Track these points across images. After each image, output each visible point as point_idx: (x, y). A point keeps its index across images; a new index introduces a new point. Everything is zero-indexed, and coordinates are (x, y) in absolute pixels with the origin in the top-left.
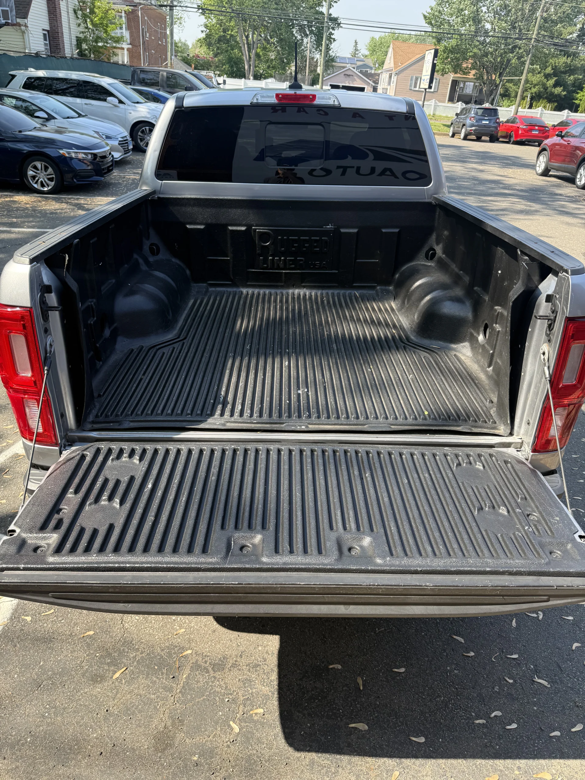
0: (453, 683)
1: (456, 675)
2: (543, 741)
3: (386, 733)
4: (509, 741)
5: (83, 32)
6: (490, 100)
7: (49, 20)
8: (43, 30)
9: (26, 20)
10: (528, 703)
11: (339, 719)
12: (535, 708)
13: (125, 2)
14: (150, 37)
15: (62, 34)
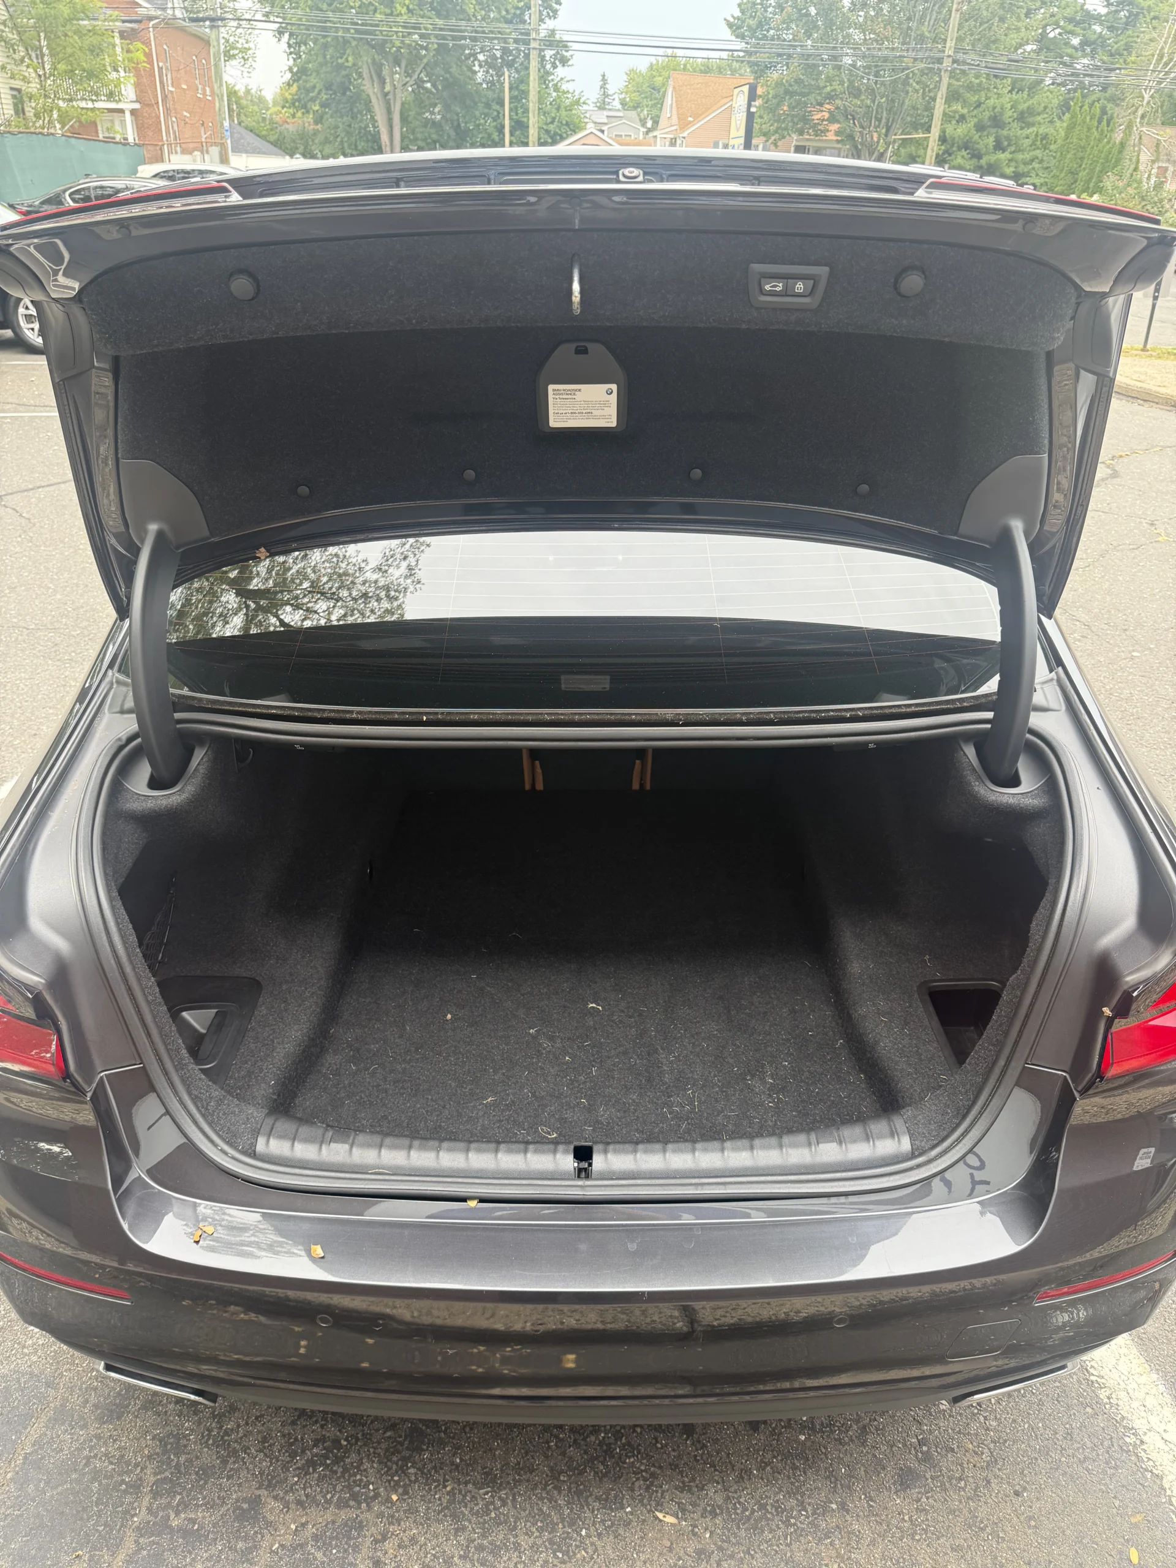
3: (464, 1528)
11: (364, 1505)
12: (803, 1438)
13: (117, 13)
14: (178, 85)
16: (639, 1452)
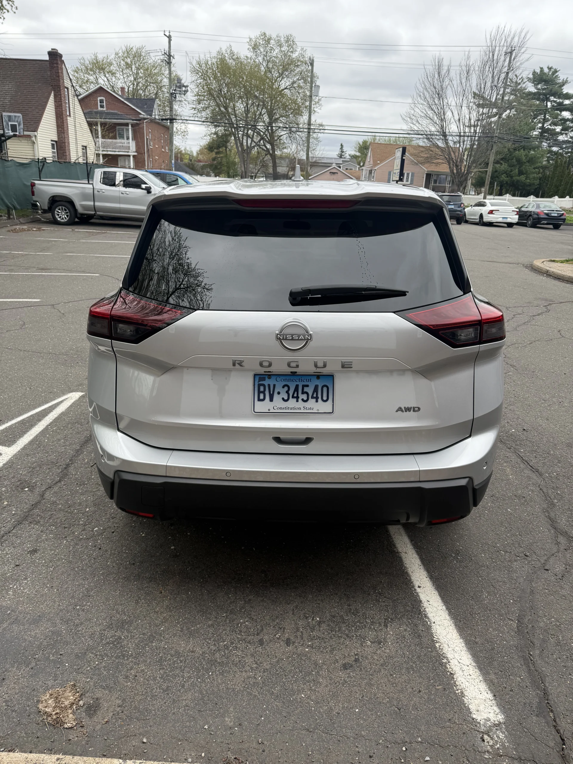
0: (241, 632)
1: (246, 626)
2: (303, 673)
4: (271, 674)
6: (461, 189)
7: (58, 132)
8: (52, 141)
9: (36, 133)
10: (303, 644)
11: (126, 658)
12: (307, 650)
13: (131, 117)
14: (154, 146)
15: (69, 143)
16: (239, 649)
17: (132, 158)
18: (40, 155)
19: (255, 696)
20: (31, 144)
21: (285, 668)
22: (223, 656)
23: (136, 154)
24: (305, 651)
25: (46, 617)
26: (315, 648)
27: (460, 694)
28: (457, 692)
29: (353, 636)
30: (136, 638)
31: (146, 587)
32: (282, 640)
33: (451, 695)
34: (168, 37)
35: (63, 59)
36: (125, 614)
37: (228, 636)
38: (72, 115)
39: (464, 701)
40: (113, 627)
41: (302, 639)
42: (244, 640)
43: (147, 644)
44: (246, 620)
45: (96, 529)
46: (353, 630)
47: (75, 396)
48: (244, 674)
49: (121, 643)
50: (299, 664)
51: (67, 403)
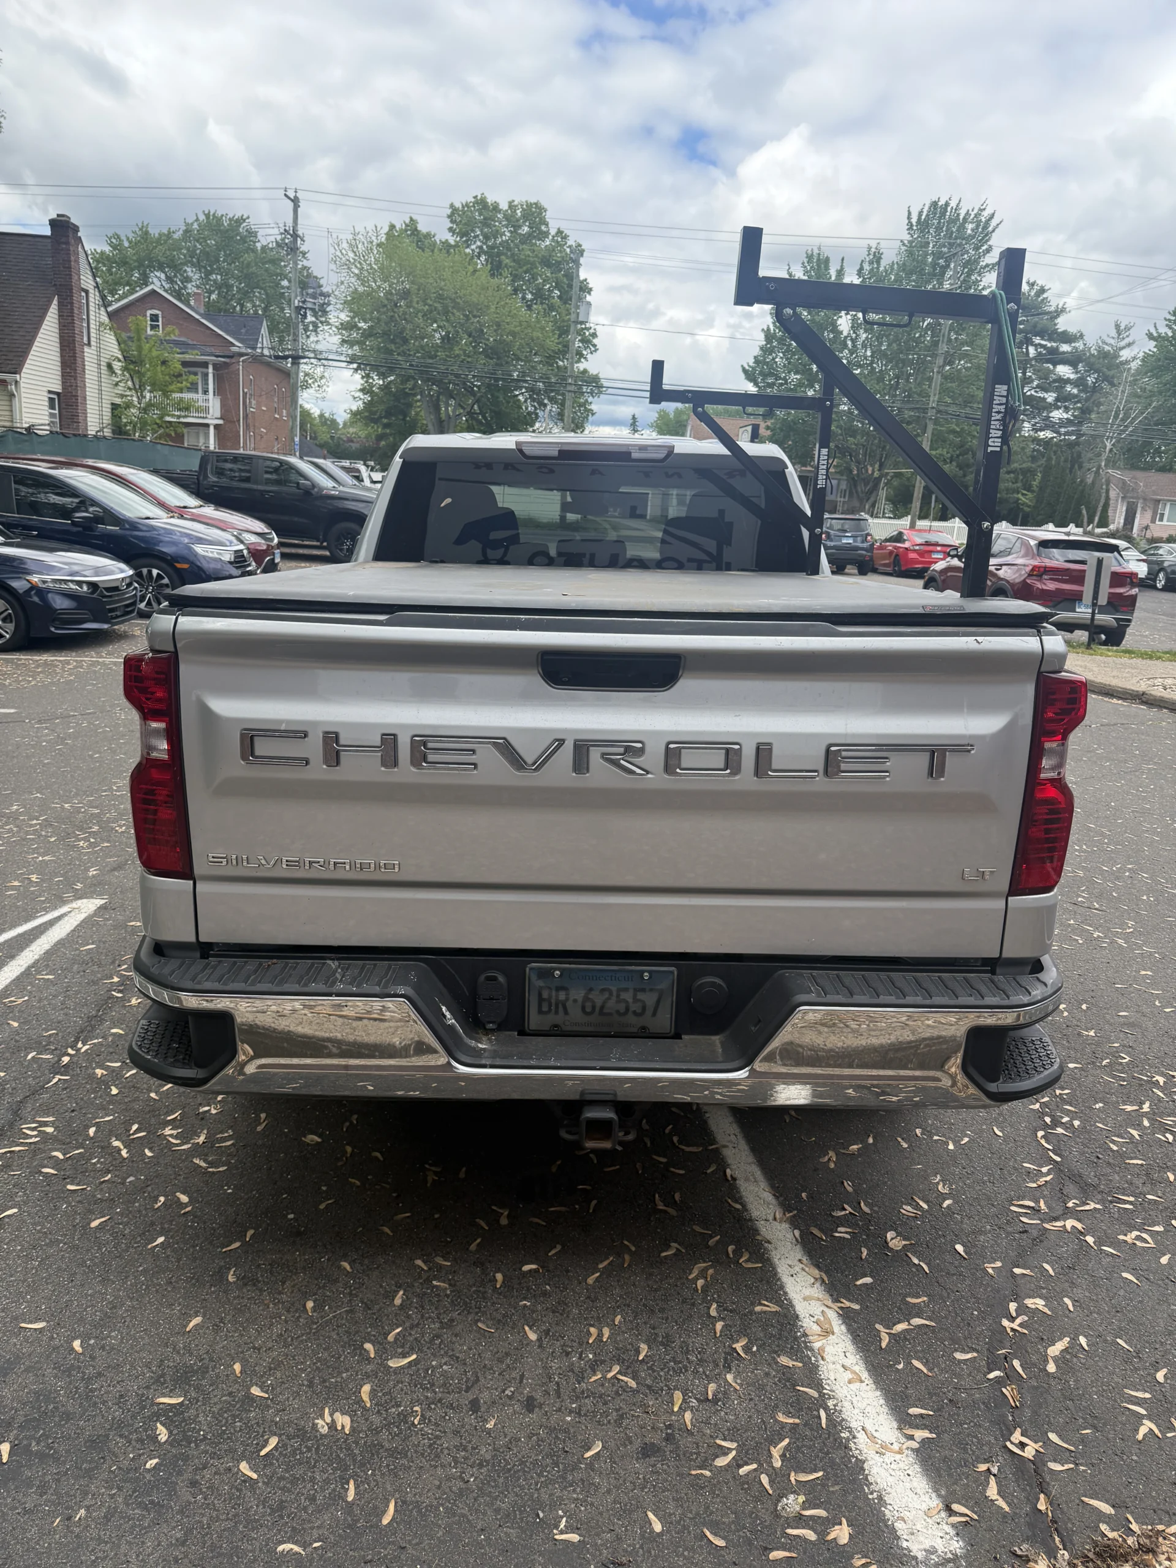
0: (433, 1385)
1: (444, 1374)
2: (561, 1466)
3: (272, 1464)
4: (496, 1470)
5: (122, 396)
6: (867, 507)
7: (62, 376)
8: (50, 392)
9: (18, 376)
10: (559, 1410)
11: (193, 1445)
12: (569, 1419)
13: (213, 350)
14: (258, 407)
15: (85, 399)
16: (430, 1421)
17: (212, 429)
18: (25, 419)
19: (464, 1515)
20: (6, 398)
21: (523, 1457)
22: (397, 1435)
23: (221, 422)
24: (564, 1421)
25: (24, 1364)
26: (585, 1415)
27: (876, 1501)
28: (870, 1497)
29: (662, 1390)
30: (215, 1404)
31: (235, 1298)
32: (519, 1400)
33: (860, 1504)
34: (292, 200)
35: (79, 234)
36: (191, 1354)
37: (405, 1394)
38: (93, 343)
39: (884, 1515)
40: (165, 1380)
41: (559, 1397)
42: (440, 1400)
43: (237, 1416)
44: (443, 1361)
45: (132, 1179)
46: (661, 1376)
47: (88, 906)
48: (439, 1471)
49: (183, 1412)
50: (552, 1449)
51: (72, 921)
